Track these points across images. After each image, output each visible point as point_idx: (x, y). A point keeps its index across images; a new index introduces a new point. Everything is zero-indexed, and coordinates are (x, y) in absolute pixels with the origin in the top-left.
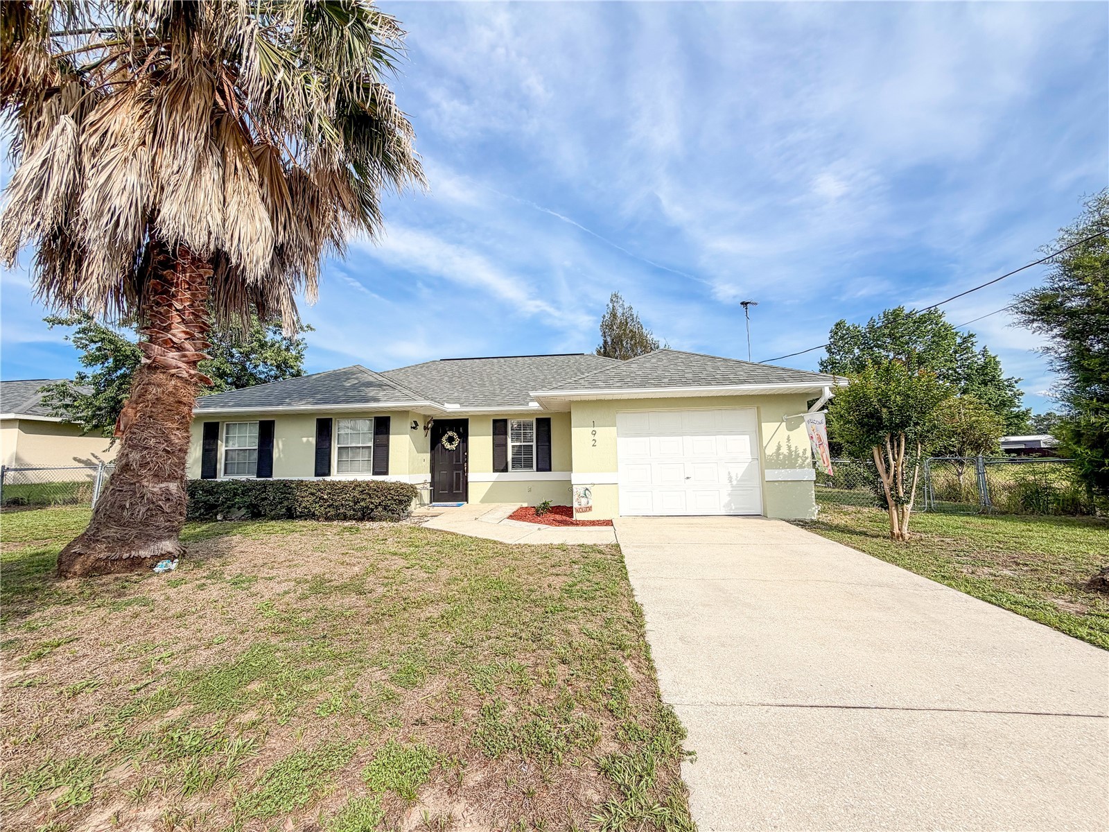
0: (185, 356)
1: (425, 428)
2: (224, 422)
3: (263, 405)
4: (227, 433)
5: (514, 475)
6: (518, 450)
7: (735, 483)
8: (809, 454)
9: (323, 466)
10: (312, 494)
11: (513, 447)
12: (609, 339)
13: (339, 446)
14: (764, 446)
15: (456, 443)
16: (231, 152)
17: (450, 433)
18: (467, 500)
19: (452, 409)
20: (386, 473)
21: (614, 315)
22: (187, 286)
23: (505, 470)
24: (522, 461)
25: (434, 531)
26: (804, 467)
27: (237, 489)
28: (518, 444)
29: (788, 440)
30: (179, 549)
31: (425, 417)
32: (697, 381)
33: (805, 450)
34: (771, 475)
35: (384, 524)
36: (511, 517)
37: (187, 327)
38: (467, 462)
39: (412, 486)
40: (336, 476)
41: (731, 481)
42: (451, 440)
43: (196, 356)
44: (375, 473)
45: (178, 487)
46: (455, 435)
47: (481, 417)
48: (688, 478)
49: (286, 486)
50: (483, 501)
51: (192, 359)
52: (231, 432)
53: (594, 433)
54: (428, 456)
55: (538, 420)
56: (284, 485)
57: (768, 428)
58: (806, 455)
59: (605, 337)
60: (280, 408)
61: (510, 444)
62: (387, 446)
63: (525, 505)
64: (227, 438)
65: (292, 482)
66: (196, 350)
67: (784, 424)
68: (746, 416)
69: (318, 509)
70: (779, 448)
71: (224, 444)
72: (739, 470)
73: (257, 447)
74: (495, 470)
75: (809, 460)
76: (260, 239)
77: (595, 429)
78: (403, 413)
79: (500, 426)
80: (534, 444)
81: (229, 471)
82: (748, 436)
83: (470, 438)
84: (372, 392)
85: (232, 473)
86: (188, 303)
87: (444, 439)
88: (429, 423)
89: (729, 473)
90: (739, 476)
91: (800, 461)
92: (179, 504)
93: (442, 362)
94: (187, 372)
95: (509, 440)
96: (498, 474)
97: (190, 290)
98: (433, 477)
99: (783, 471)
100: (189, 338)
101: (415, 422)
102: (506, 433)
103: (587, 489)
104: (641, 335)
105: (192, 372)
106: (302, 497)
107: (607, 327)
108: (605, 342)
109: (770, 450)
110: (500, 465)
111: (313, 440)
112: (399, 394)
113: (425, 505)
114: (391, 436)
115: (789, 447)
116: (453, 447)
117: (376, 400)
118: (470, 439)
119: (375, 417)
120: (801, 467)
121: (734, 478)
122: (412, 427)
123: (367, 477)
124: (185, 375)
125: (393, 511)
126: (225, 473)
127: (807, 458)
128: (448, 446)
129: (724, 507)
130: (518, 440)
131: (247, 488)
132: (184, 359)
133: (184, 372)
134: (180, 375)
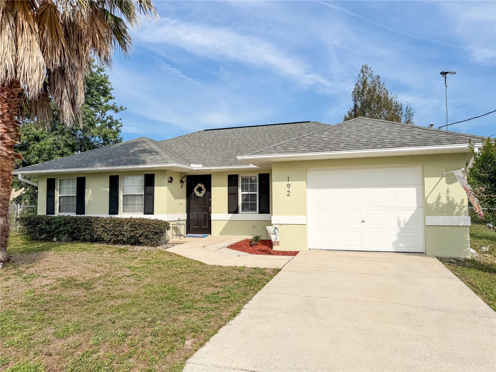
0: (5, 143)
1: (181, 182)
2: (58, 178)
3: (77, 167)
4: (60, 185)
5: (243, 216)
6: (245, 198)
7: (402, 226)
8: (466, 203)
9: (113, 209)
10: (102, 226)
11: (243, 195)
12: (359, 104)
13: (124, 194)
14: (426, 196)
15: (203, 192)
16: (21, 17)
17: (199, 185)
18: (211, 234)
19: (197, 167)
20: (152, 213)
21: (364, 83)
22: (5, 100)
23: (236, 212)
24: (248, 206)
26: (461, 215)
27: (61, 222)
28: (246, 193)
29: (448, 191)
30: (5, 257)
31: (181, 173)
33: (463, 200)
34: (432, 220)
35: (146, 248)
36: (228, 247)
37: (6, 125)
38: (211, 205)
39: (167, 222)
41: (399, 225)
42: (200, 190)
43: (11, 143)
44: (145, 213)
45: (4, 221)
46: (203, 187)
47: (220, 173)
48: (363, 221)
49: (89, 221)
50: (222, 233)
51: (9, 144)
52: (62, 185)
53: (288, 186)
54: (184, 202)
55: (259, 175)
56: (87, 220)
57: (430, 182)
58: (464, 205)
59: (356, 101)
60: (86, 169)
61: (240, 193)
62: (152, 194)
63: (250, 237)
64: (60, 188)
65: (91, 218)
66: (12, 139)
67: (444, 179)
68: (414, 172)
69: (106, 236)
70: (439, 198)
71: (58, 192)
72: (406, 216)
73: (76, 195)
74: (230, 212)
75: (466, 209)
76: (37, 70)
77: (290, 183)
78: (163, 171)
79: (233, 180)
80: (257, 193)
81: (61, 210)
82: (415, 188)
83: (212, 188)
84: (143, 157)
85: (63, 211)
86: (6, 111)
87: (195, 190)
88: (183, 178)
89: (398, 218)
90: (406, 220)
91: (457, 209)
92: (4, 231)
93: (205, 132)
94: (6, 152)
95: (240, 190)
96: (231, 215)
97: (7, 103)
98: (188, 216)
99: (442, 217)
100: (7, 132)
101: (171, 178)
102: (237, 185)
103: (276, 228)
104: (386, 98)
105: (10, 152)
106: (97, 228)
107: (358, 94)
108: (356, 106)
109: (431, 200)
110: (233, 209)
111: (108, 189)
112: (159, 158)
113: (181, 235)
114: (156, 188)
115: (448, 198)
116: (202, 195)
117: (144, 162)
118: (213, 189)
119: (145, 174)
120: (458, 214)
121: (402, 223)
122: (169, 181)
123: (140, 215)
124: (5, 154)
125: (151, 239)
126: (60, 211)
127: (464, 207)
128: (198, 194)
129: (393, 244)
130: (247, 190)
131: (67, 221)
132: (4, 145)
133: (5, 153)
134: (2, 155)
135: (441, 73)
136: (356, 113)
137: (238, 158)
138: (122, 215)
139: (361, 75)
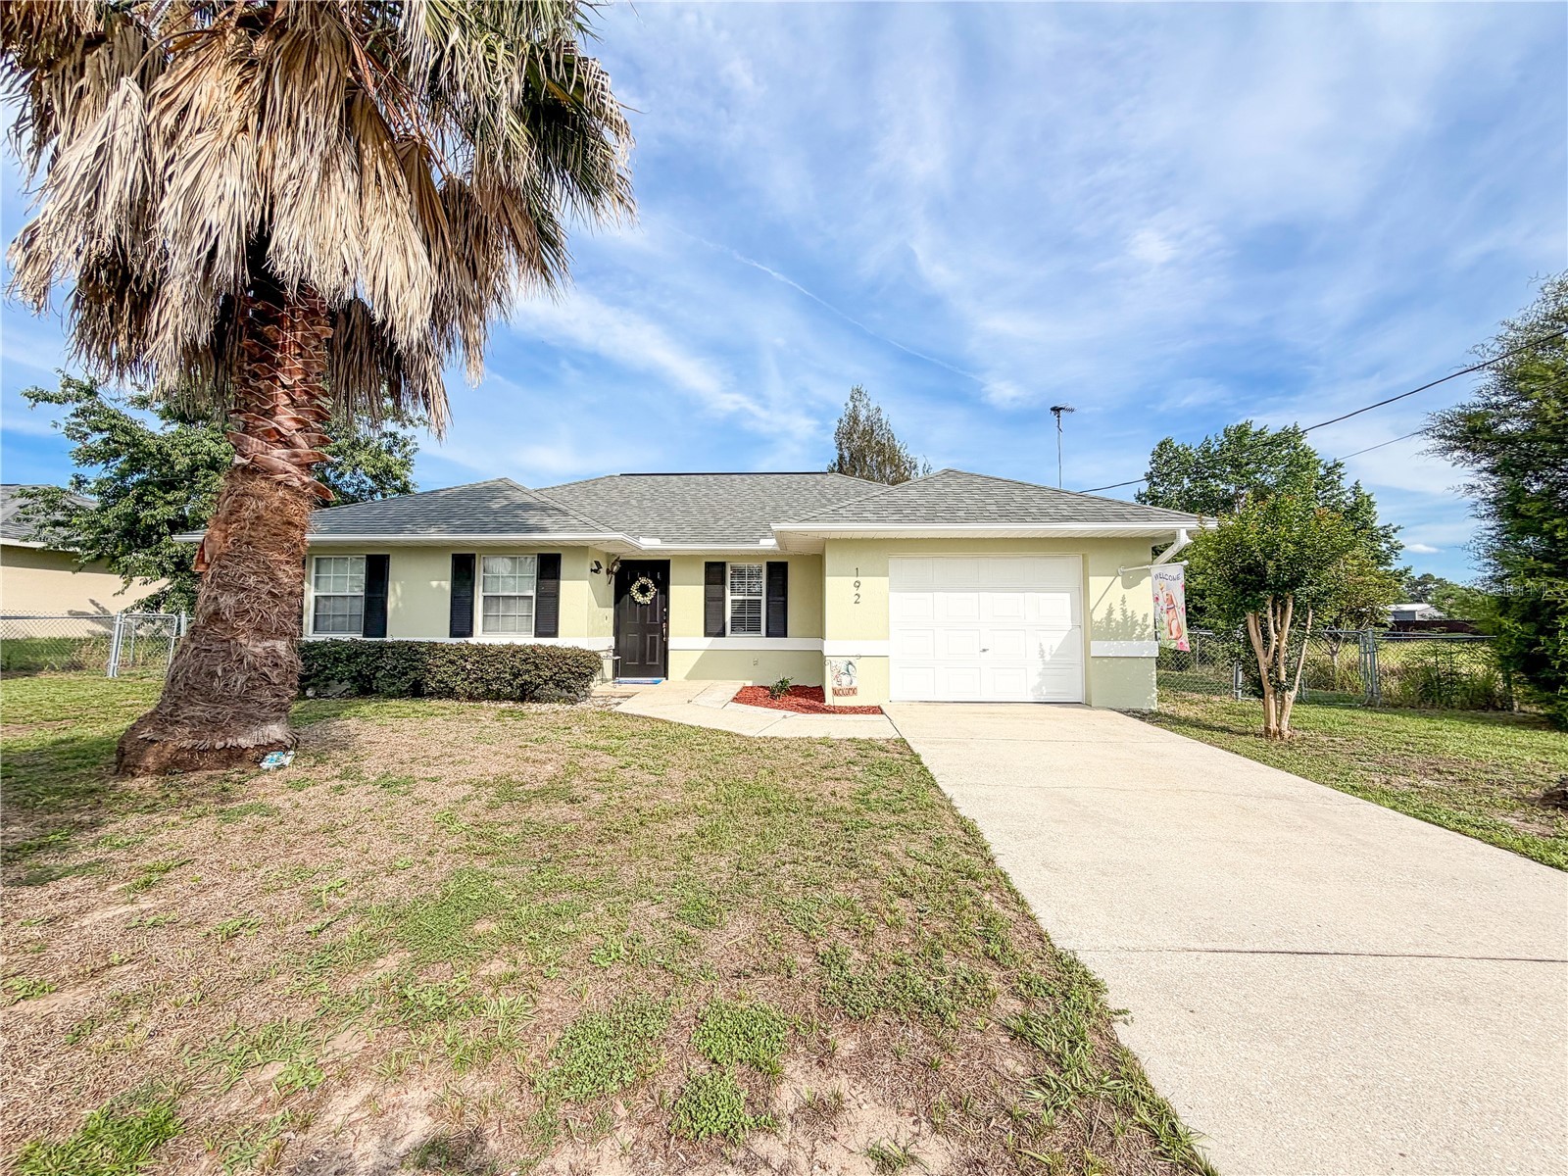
0: (296, 455)
1: (608, 572)
2: (312, 555)
3: (373, 532)
4: (317, 572)
5: (735, 642)
6: (740, 607)
7: (1048, 658)
8: (1150, 621)
9: (461, 622)
10: (452, 662)
11: (733, 601)
12: (846, 454)
13: (485, 594)
14: (1091, 608)
15: (651, 595)
16: (369, 153)
17: (643, 580)
18: (666, 675)
19: (649, 545)
20: (555, 634)
21: (855, 419)
22: (297, 351)
23: (722, 634)
24: (746, 622)
25: (635, 718)
26: (1143, 639)
27: (339, 653)
28: (741, 598)
29: (1123, 601)
30: (289, 736)
31: (609, 555)
32: (1006, 516)
33: (1146, 615)
34: (1099, 648)
35: (556, 706)
36: (735, 700)
37: (299, 412)
38: (667, 621)
39: (594, 653)
40: (480, 637)
41: (1042, 656)
42: (644, 590)
43: (311, 457)
44: (538, 634)
45: (288, 647)
46: (651, 584)
47: (689, 559)
48: (984, 650)
49: (411, 652)
50: (688, 678)
51: (306, 460)
52: (322, 569)
53: (857, 584)
54: (611, 612)
55: (769, 564)
56: (409, 649)
57: (1097, 584)
58: (1147, 623)
59: (841, 449)
60: (401, 537)
61: (729, 598)
62: (555, 596)
63: (749, 683)
64: (317, 578)
65: (420, 644)
66: (310, 448)
67: (1119, 579)
68: (1067, 567)
69: (459, 684)
70: (1110, 612)
71: (313, 588)
72: (1054, 641)
73: (363, 594)
74: (707, 634)
75: (1151, 629)
76: (416, 285)
77: (859, 579)
78: (580, 550)
79: (715, 573)
80: (763, 598)
81: (320, 625)
82: (1068, 595)
83: (671, 588)
84: (533, 519)
85: (326, 630)
86: (300, 377)
87: (634, 589)
88: (614, 564)
89: (1041, 645)
90: (1054, 649)
91: (1138, 630)
92: (291, 672)
93: (624, 478)
94: (300, 479)
95: (728, 592)
96: (710, 639)
97: (302, 357)
98: (617, 642)
99: (1115, 643)
100: (301, 429)
101: (597, 563)
102: (723, 582)
103: (850, 663)
104: (893, 448)
105: (306, 479)
106: (437, 666)
107: (845, 435)
108: (841, 457)
109: (1099, 615)
110: (714, 627)
111: (447, 585)
112: (575, 522)
113: (607, 681)
114: (562, 582)
115: (1124, 611)
116: (647, 600)
117: (543, 530)
118: (673, 589)
119: (539, 554)
120: (1140, 638)
121: (1047, 651)
122: (592, 570)
123: (527, 639)
124: (296, 483)
125: (569, 689)
126: (315, 628)
127: (1148, 626)
128: (639, 598)
129: (1032, 690)
130: (740, 593)
131: (354, 653)
132: (294, 460)
133: (295, 479)
134: (290, 483)
135: (1053, 409)
136: (841, 468)
137: (773, 528)
138: (481, 636)
139: (851, 405)
